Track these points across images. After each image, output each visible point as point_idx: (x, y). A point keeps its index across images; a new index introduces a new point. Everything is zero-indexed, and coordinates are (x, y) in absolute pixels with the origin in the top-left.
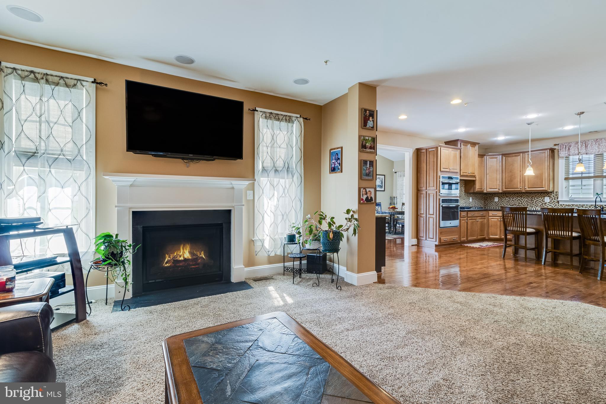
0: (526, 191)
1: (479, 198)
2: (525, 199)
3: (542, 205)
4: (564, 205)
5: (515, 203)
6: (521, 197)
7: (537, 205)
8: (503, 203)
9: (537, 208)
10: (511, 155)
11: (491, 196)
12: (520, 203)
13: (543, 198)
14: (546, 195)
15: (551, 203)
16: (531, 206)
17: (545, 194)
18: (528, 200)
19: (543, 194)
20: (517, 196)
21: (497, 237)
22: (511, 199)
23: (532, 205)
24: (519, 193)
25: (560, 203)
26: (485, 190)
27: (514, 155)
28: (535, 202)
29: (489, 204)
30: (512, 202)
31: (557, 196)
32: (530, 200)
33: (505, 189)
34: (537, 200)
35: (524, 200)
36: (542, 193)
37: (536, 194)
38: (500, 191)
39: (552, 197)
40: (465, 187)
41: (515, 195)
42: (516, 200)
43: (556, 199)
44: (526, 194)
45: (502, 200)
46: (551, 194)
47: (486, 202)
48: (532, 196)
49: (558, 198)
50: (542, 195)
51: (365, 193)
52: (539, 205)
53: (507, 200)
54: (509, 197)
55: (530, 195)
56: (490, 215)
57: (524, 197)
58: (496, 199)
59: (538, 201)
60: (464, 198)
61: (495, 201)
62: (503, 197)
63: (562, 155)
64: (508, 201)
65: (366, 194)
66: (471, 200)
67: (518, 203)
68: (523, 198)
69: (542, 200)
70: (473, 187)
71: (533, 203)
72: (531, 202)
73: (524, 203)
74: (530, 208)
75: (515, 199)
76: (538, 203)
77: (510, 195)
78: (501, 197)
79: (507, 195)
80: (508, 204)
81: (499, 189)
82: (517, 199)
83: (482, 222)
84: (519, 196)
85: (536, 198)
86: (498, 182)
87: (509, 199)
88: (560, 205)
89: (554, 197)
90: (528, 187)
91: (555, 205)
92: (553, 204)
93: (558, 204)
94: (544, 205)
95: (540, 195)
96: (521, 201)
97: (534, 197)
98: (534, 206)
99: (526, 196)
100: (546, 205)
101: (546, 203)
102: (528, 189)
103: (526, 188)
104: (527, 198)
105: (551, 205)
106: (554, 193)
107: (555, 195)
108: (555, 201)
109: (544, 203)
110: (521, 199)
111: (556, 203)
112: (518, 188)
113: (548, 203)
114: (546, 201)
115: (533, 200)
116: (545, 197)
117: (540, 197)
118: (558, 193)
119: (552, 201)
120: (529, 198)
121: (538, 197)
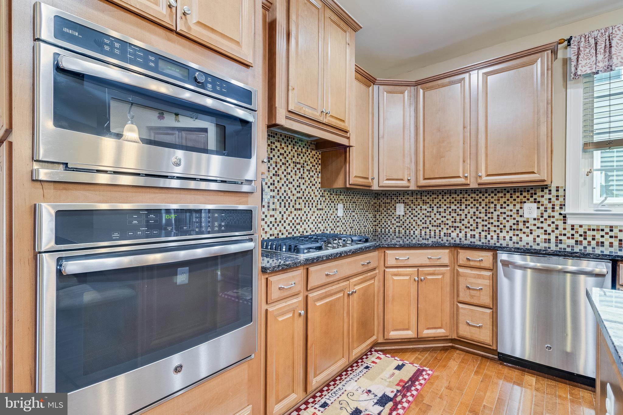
0: (479, 184)
1: (361, 207)
2: (469, 207)
3: (515, 227)
4: (581, 226)
5: (444, 219)
6: (460, 203)
7: (501, 226)
8: (415, 218)
9: (501, 235)
10: (440, 82)
11: (389, 201)
12: (458, 218)
13: (518, 206)
14: (528, 196)
15: (542, 219)
16: (486, 228)
17: (525, 194)
18: (477, 213)
19: (518, 194)
20: (448, 200)
21: (410, 334)
22: (435, 208)
23: (489, 226)
24: (455, 192)
25: (570, 221)
26: (376, 181)
27: (447, 80)
28: (495, 218)
29: (383, 221)
30: (438, 216)
31: (561, 199)
32: (483, 210)
33: (425, 179)
34: (503, 210)
35: (466, 211)
36: (515, 190)
37: (500, 195)
38: (413, 187)
39: (546, 202)
40: (322, 172)
41: (445, 198)
42: (448, 212)
44: (473, 195)
45: (414, 212)
46: (541, 193)
47: (378, 216)
48: (487, 200)
49: (562, 206)
50: (514, 197)
52: (508, 225)
53: (425, 212)
54: (431, 203)
55: (483, 197)
56: (391, 261)
57: (468, 203)
58: (400, 209)
59: (505, 216)
60: (319, 207)
61: (398, 213)
62: (417, 203)
63: (584, 69)
64: (428, 214)
66: (340, 213)
67: (453, 220)
68: (463, 207)
69: (514, 211)
70: (343, 169)
71: (491, 221)
72: (486, 218)
73: (466, 220)
74: (483, 234)
75: (445, 207)
76: (504, 221)
77: (431, 198)
78: (410, 203)
79: (424, 198)
80: (428, 222)
81: (409, 180)
82: (450, 210)
83: (366, 289)
84: (453, 200)
85: (498, 206)
86: (407, 160)
87: (430, 210)
88: (569, 228)
89: (550, 202)
90: (486, 171)
91: (553, 226)
92: (549, 222)
93: (565, 223)
94: (521, 226)
95: (511, 197)
96: (461, 215)
97: (492, 203)
98: (493, 229)
99: (472, 200)
100: (528, 227)
101: (528, 222)
102: (485, 179)
103: (480, 177)
104: (475, 205)
105: (545, 226)
106: (550, 191)
107: (553, 196)
108: (556, 214)
109: (521, 221)
110: (461, 210)
111: (557, 220)
112: (459, 177)
113: (535, 219)
114: (526, 216)
115: (492, 213)
116: (525, 202)
117: (511, 203)
118: (565, 190)
119: (546, 215)
120: (480, 205)
121: (505, 203)
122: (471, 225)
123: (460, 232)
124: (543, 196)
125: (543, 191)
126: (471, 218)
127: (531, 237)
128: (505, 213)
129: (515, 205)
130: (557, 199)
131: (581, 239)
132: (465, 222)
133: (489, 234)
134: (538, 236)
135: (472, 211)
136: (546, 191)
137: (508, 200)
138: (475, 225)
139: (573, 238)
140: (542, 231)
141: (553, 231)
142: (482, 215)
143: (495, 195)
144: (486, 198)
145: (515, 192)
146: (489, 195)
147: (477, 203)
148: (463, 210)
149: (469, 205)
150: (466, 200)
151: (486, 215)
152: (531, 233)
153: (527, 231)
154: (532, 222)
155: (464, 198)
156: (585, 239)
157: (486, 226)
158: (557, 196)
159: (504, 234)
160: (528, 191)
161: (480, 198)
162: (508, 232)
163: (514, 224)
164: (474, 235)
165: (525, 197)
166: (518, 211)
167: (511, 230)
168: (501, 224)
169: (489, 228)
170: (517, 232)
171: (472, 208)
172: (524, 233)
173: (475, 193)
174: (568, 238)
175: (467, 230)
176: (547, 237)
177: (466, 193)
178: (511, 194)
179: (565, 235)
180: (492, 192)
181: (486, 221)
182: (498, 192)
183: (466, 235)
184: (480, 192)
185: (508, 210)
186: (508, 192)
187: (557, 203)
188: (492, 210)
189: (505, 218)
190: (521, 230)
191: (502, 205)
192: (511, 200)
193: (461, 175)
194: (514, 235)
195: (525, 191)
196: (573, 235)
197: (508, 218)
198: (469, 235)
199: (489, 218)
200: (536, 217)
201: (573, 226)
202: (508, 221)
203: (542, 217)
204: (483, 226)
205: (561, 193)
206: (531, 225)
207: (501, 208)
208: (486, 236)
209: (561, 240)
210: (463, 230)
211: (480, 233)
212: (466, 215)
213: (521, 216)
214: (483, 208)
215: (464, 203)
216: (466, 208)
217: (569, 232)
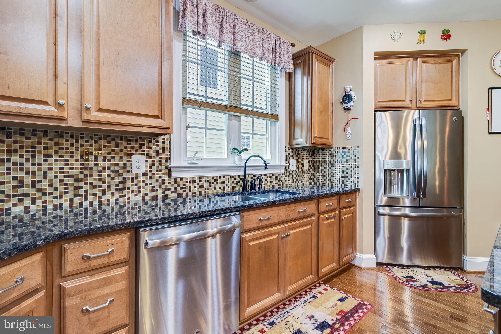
0: (84, 122)
2: (50, 160)
3: (121, 186)
4: (181, 179)
6: (34, 152)
7: (104, 187)
9: (104, 199)
13: (125, 159)
14: (136, 147)
16: (81, 192)
17: (133, 144)
18: (66, 169)
19: (125, 143)
23: (86, 187)
25: (175, 175)
28: (96, 175)
31: (167, 152)
32: (77, 165)
34: (107, 164)
35: (45, 167)
36: (122, 135)
37: (103, 143)
39: (154, 155)
43: (163, 161)
44: (59, 141)
46: (148, 144)
48: (82, 149)
49: (168, 159)
50: (121, 147)
52: (113, 184)
55: (77, 145)
57: (48, 152)
59: (108, 172)
68: (39, 159)
69: (121, 165)
71: (90, 180)
72: (81, 176)
73: (45, 183)
74: (77, 201)
76: (108, 179)
82: (8, 164)
85: (100, 159)
88: (173, 181)
89: (157, 155)
90: (98, 103)
91: (160, 180)
92: (157, 177)
93: (170, 177)
94: (129, 184)
95: (117, 147)
96: (34, 173)
97: (91, 153)
98: (92, 191)
99: (57, 148)
100: (136, 185)
101: (136, 178)
102: (95, 115)
103: (87, 109)
104: (61, 156)
105: (153, 181)
106: (158, 142)
107: (160, 148)
108: (162, 168)
109: (129, 178)
110: (33, 165)
111: (164, 174)
112: (45, 103)
113: (143, 174)
114: (134, 170)
115: (91, 168)
116: (133, 154)
117: (117, 154)
118: (170, 143)
119: (154, 169)
120: (72, 157)
121: (109, 154)
122: (56, 189)
123: (33, 203)
124: (151, 148)
125: (151, 142)
126: (56, 177)
127: (140, 196)
128: (109, 168)
129: (121, 157)
130: (164, 152)
131: (182, 191)
132: (44, 185)
133: (86, 199)
134: (147, 194)
135: (56, 167)
136: (154, 142)
137: (113, 150)
138: (62, 189)
139: (176, 192)
140: (150, 187)
141: (160, 187)
142: (75, 172)
143: (96, 142)
144: (82, 145)
145: (121, 140)
146: (87, 142)
147: (66, 153)
148: (40, 164)
149: (51, 156)
150: (45, 148)
151: (81, 172)
152: (140, 191)
153: (135, 189)
154: (140, 178)
155: (40, 143)
156: (184, 191)
157: (81, 188)
158: (164, 148)
159: (108, 196)
160: (137, 141)
161: (72, 145)
162: (113, 193)
163: (121, 182)
164: (61, 205)
165: (133, 147)
166: (125, 164)
167: (117, 190)
168: (104, 183)
169: (86, 191)
170: (124, 192)
171: (56, 160)
172: (132, 192)
173: (62, 136)
174: (173, 192)
175: (48, 198)
176: (154, 194)
177: (46, 135)
178: (117, 143)
179: (170, 189)
180: (91, 138)
181: (81, 180)
182: (100, 139)
183: (45, 206)
184: (72, 137)
185: (113, 164)
186: (113, 139)
187: (164, 155)
188: (90, 164)
189: (109, 175)
190: (129, 189)
191: (105, 157)
192: (117, 150)
193: (50, 101)
194: (121, 196)
195: (133, 141)
196: (176, 189)
197: (113, 175)
198: (50, 206)
199: (86, 176)
200: (144, 171)
201: (176, 179)
202: (113, 179)
203: (150, 171)
204: (76, 188)
205: (167, 145)
206: (139, 181)
207: (104, 161)
208: (81, 203)
209: (167, 195)
210: (39, 198)
211: (71, 200)
212: (45, 173)
213: (129, 171)
214: (77, 161)
215: (40, 152)
216: (45, 161)
217: (173, 186)
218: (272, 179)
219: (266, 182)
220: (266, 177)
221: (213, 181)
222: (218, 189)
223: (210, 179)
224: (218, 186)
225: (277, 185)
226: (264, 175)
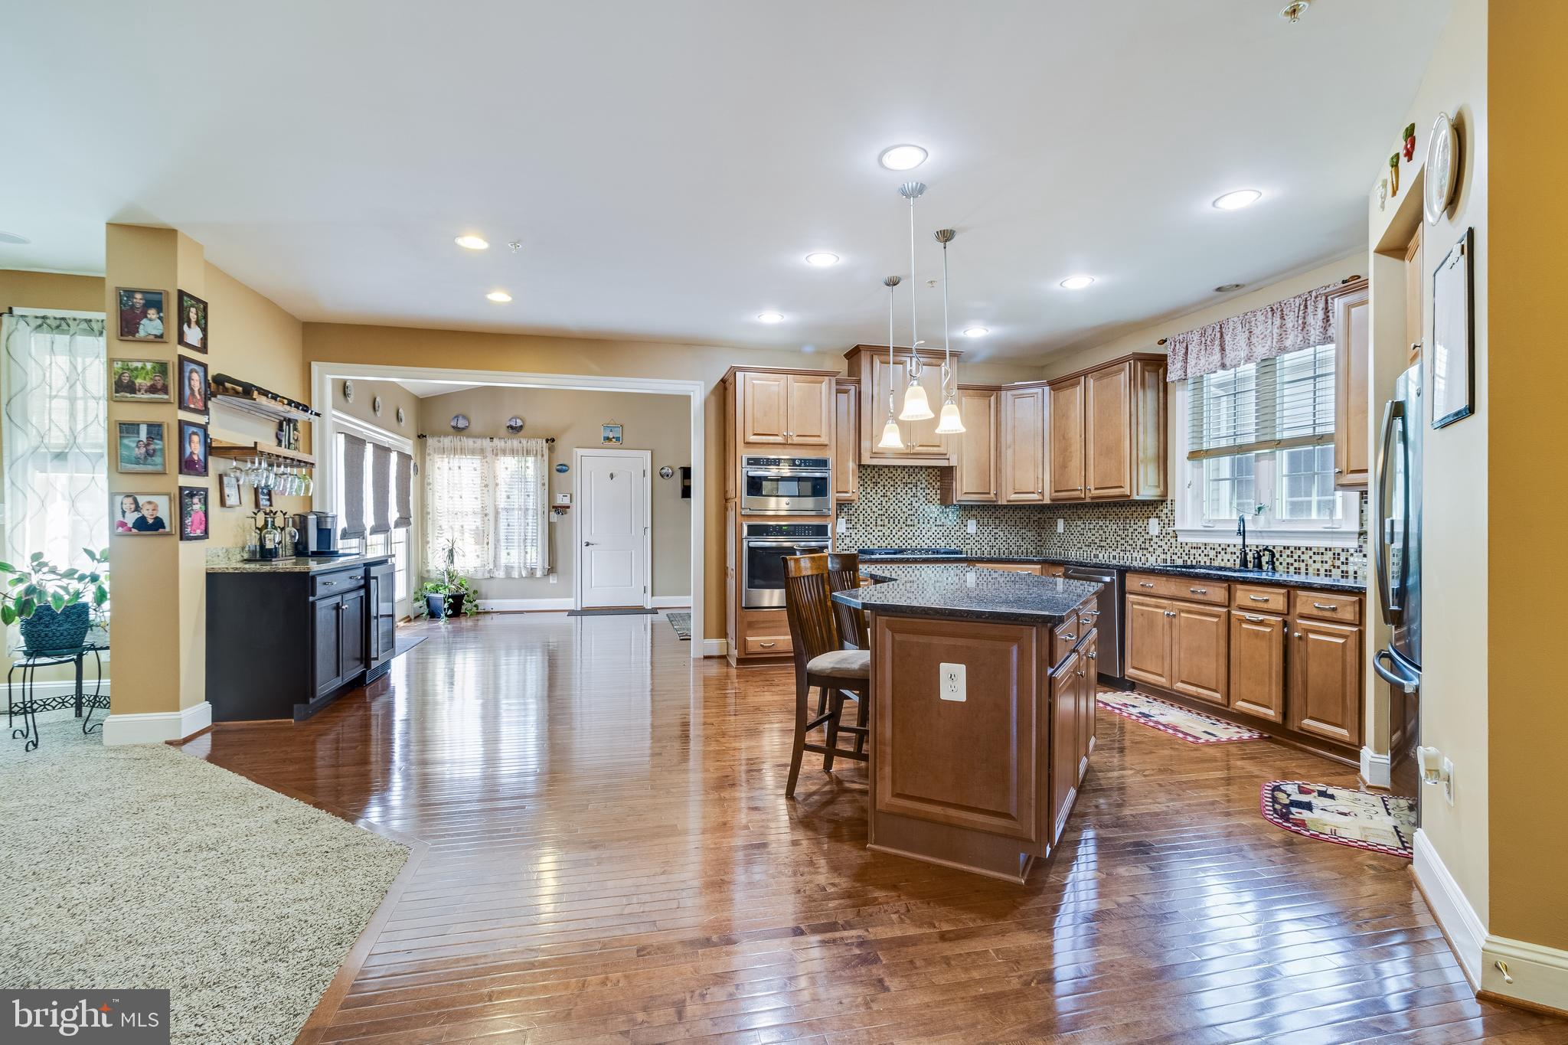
0: (1090, 498)
1: (1011, 523)
3: (1143, 545)
4: (1187, 544)
6: (1106, 518)
8: (1072, 536)
9: (1134, 555)
12: (1103, 536)
13: (1146, 522)
14: (1152, 511)
15: (1161, 537)
17: (1150, 508)
18: (1117, 529)
19: (1146, 509)
20: (1096, 515)
22: (1087, 524)
23: (1125, 544)
25: (1180, 539)
26: (1002, 495)
27: (1068, 383)
28: (1130, 535)
29: (1047, 540)
30: (1089, 533)
31: (1173, 514)
32: (1121, 527)
33: (1056, 491)
34: (1135, 527)
35: (1110, 528)
36: (1143, 504)
37: (1134, 509)
39: (1164, 517)
40: (940, 493)
41: (1094, 512)
42: (1096, 529)
43: (1171, 524)
44: (1115, 509)
45: (1070, 529)
46: (1161, 508)
48: (1124, 514)
49: (1174, 522)
50: (1143, 511)
51: (133, 506)
52: (1139, 544)
53: (1079, 529)
54: (1084, 518)
55: (1121, 512)
58: (1061, 526)
59: (1136, 533)
61: (1058, 531)
62: (1073, 518)
63: (1172, 376)
64: (1082, 531)
65: (137, 508)
66: (972, 529)
67: (1100, 538)
68: (1107, 522)
69: (1143, 527)
70: (952, 487)
71: (1127, 539)
72: (1123, 536)
75: (1094, 523)
77: (1084, 512)
78: (1068, 518)
79: (1080, 512)
81: (1041, 493)
82: (1098, 526)
84: (1100, 515)
86: (1039, 470)
87: (1083, 526)
88: (1179, 546)
89: (1167, 517)
90: (1094, 484)
91: (1169, 544)
92: (1166, 540)
93: (1176, 540)
94: (1147, 544)
96: (1106, 532)
97: (1127, 518)
98: (1129, 548)
99: (1113, 514)
100: (1152, 546)
101: (1152, 539)
102: (1094, 493)
103: (1091, 490)
104: (1116, 520)
105: (1162, 543)
106: (1167, 504)
107: (1169, 511)
108: (1170, 531)
109: (1147, 539)
110: (1105, 526)
111: (1171, 537)
112: (1077, 490)
113: (1156, 536)
114: (1151, 532)
115: (1128, 529)
116: (1150, 517)
117: (1141, 518)
118: (1175, 504)
119: (1164, 532)
120: (1120, 521)
121: (1136, 518)
124: (1162, 511)
125: (1162, 505)
126: (1113, 535)
128: (1136, 530)
129: (1143, 521)
130: (1171, 514)
131: (1187, 558)
132: (1109, 540)
134: (1159, 555)
135: (1114, 527)
136: (1165, 503)
137: (1138, 515)
139: (1181, 558)
140: (1161, 550)
141: (1169, 550)
142: (1121, 532)
143: (1129, 509)
145: (1143, 506)
147: (1118, 518)
148: (1108, 526)
149: (1112, 520)
150: (1109, 515)
151: (1124, 533)
152: (1154, 552)
153: (1152, 549)
154: (1155, 539)
156: (1189, 558)
158: (1172, 511)
163: (1143, 542)
165: (1150, 512)
166: (1145, 527)
167: (1141, 548)
168: (1134, 542)
169: (1126, 547)
170: (1145, 552)
171: (1113, 523)
172: (1150, 552)
173: (1115, 506)
174: (1179, 557)
176: (1165, 556)
177: (1109, 506)
178: (1141, 509)
179: (1176, 553)
180: (1127, 506)
181: (1124, 539)
182: (1132, 506)
185: (1138, 527)
186: (1138, 507)
187: (1171, 518)
188: (1128, 526)
189: (1136, 536)
190: (1147, 549)
191: (1134, 521)
192: (1141, 515)
194: (1143, 555)
195: (1150, 506)
196: (1181, 554)
197: (1138, 536)
199: (1126, 536)
200: (1157, 534)
201: (1181, 543)
202: (1138, 539)
203: (1161, 533)
205: (1174, 507)
206: (1154, 543)
207: (1134, 524)
209: (1174, 559)
212: (1109, 532)
213: (1147, 533)
216: (1110, 524)
217: (1179, 551)
218: (1326, 558)
219: (1310, 562)
220: (1311, 553)
221: (1220, 549)
222: (1226, 561)
223: (1217, 546)
224: (1226, 557)
225: (1340, 571)
226: (1307, 549)
